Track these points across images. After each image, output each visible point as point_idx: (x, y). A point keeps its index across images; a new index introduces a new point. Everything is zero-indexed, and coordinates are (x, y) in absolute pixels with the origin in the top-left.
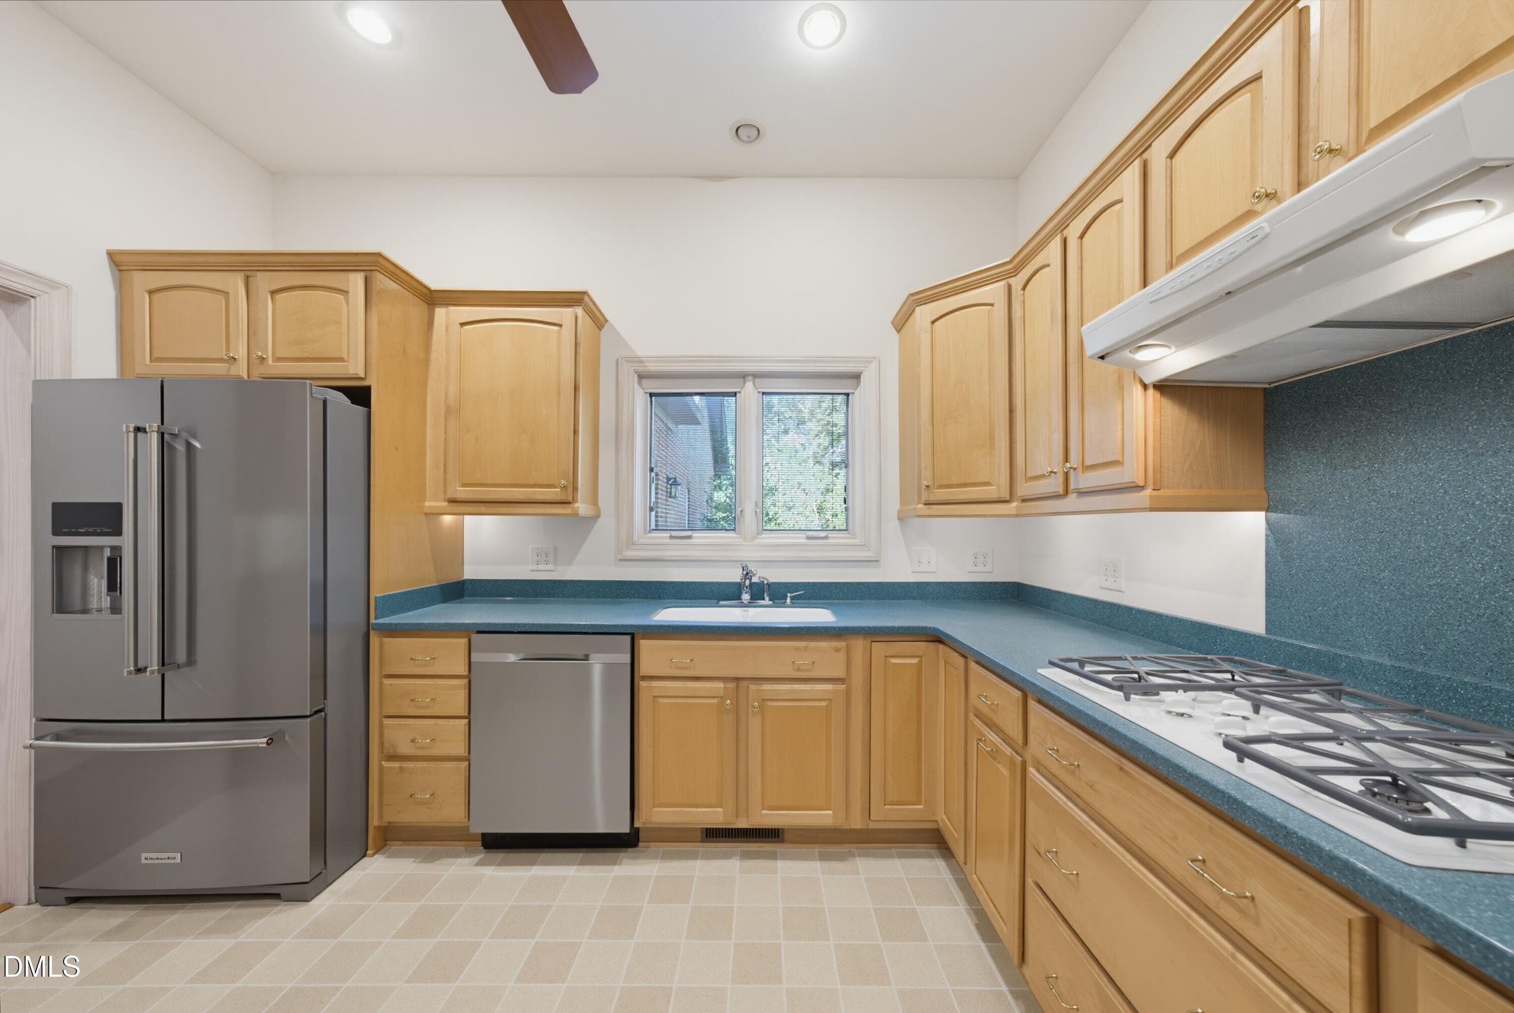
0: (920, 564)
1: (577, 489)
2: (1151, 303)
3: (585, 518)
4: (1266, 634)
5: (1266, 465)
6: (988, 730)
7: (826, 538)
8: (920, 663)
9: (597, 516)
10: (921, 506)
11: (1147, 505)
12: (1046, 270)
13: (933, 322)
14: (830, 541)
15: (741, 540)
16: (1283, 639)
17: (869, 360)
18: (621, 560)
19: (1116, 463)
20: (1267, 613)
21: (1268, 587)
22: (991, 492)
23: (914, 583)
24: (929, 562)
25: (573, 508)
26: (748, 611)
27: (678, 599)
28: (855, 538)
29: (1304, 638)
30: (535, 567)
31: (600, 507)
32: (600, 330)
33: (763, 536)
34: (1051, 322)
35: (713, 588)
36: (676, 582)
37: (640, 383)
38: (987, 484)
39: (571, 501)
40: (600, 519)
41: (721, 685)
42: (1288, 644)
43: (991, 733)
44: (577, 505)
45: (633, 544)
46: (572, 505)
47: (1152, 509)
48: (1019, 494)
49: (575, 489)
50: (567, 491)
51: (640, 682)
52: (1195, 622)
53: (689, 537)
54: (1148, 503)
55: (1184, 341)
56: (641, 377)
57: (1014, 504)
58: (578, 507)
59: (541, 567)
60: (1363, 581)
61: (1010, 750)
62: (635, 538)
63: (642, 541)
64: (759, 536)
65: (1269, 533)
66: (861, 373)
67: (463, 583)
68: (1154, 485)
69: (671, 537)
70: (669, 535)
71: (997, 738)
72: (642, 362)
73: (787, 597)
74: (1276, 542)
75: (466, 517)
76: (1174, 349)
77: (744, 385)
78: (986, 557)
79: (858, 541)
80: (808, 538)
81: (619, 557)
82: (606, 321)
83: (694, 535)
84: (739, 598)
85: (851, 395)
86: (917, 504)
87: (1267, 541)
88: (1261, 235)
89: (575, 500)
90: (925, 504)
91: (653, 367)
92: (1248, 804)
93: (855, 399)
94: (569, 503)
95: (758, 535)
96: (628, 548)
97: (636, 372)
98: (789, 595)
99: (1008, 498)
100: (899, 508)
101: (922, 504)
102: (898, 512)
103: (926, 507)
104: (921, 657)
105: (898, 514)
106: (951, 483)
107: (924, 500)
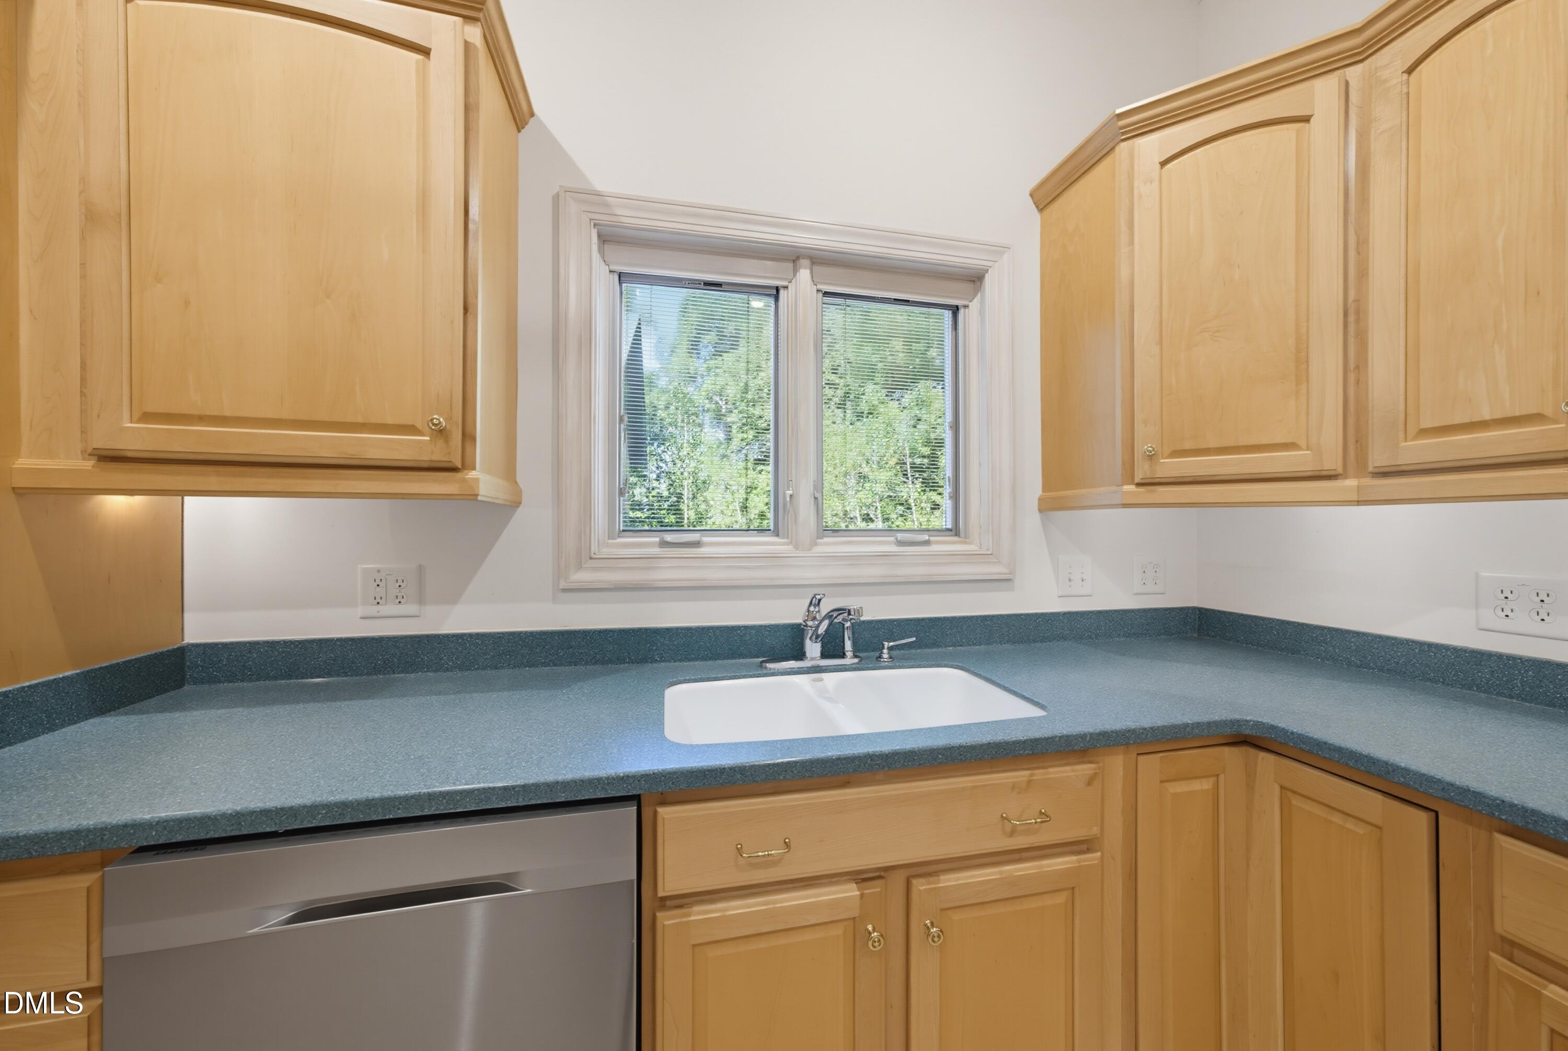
0: (1071, 585)
1: (474, 439)
3: (490, 505)
7: (927, 543)
8: (1216, 788)
9: (516, 504)
10: (1132, 488)
13: (1163, 164)
14: (934, 548)
15: (790, 547)
17: (1001, 249)
18: (565, 590)
22: (1300, 461)
23: (1065, 614)
25: (465, 481)
26: (822, 680)
27: (680, 660)
28: (970, 544)
30: (373, 610)
31: (521, 486)
32: (519, 131)
33: (826, 540)
35: (748, 637)
36: (677, 629)
37: (601, 251)
38: (1295, 446)
39: (460, 466)
40: (520, 510)
41: (851, 891)
44: (472, 474)
45: (591, 558)
46: (458, 475)
48: (1376, 461)
49: (468, 437)
50: (447, 441)
51: (659, 914)
53: (697, 544)
56: (605, 239)
58: (477, 480)
59: (385, 610)
62: (594, 548)
63: (606, 552)
64: (818, 541)
66: (987, 271)
67: (182, 652)
69: (664, 544)
70: (657, 539)
72: (607, 205)
73: (883, 648)
75: (187, 499)
77: (795, 275)
78: (1158, 570)
79: (977, 548)
80: (900, 543)
81: (563, 584)
82: (532, 114)
83: (706, 539)
84: (800, 655)
85: (962, 311)
86: (1123, 485)
89: (467, 464)
90: (1139, 485)
91: (630, 218)
93: (969, 317)
94: (454, 469)
95: (818, 538)
96: (579, 567)
97: (595, 225)
98: (886, 644)
99: (1340, 471)
100: (1041, 493)
101: (1132, 484)
102: (1040, 500)
103: (1142, 489)
104: (1218, 776)
105: (1039, 504)
106: (1204, 446)
107: (1141, 477)
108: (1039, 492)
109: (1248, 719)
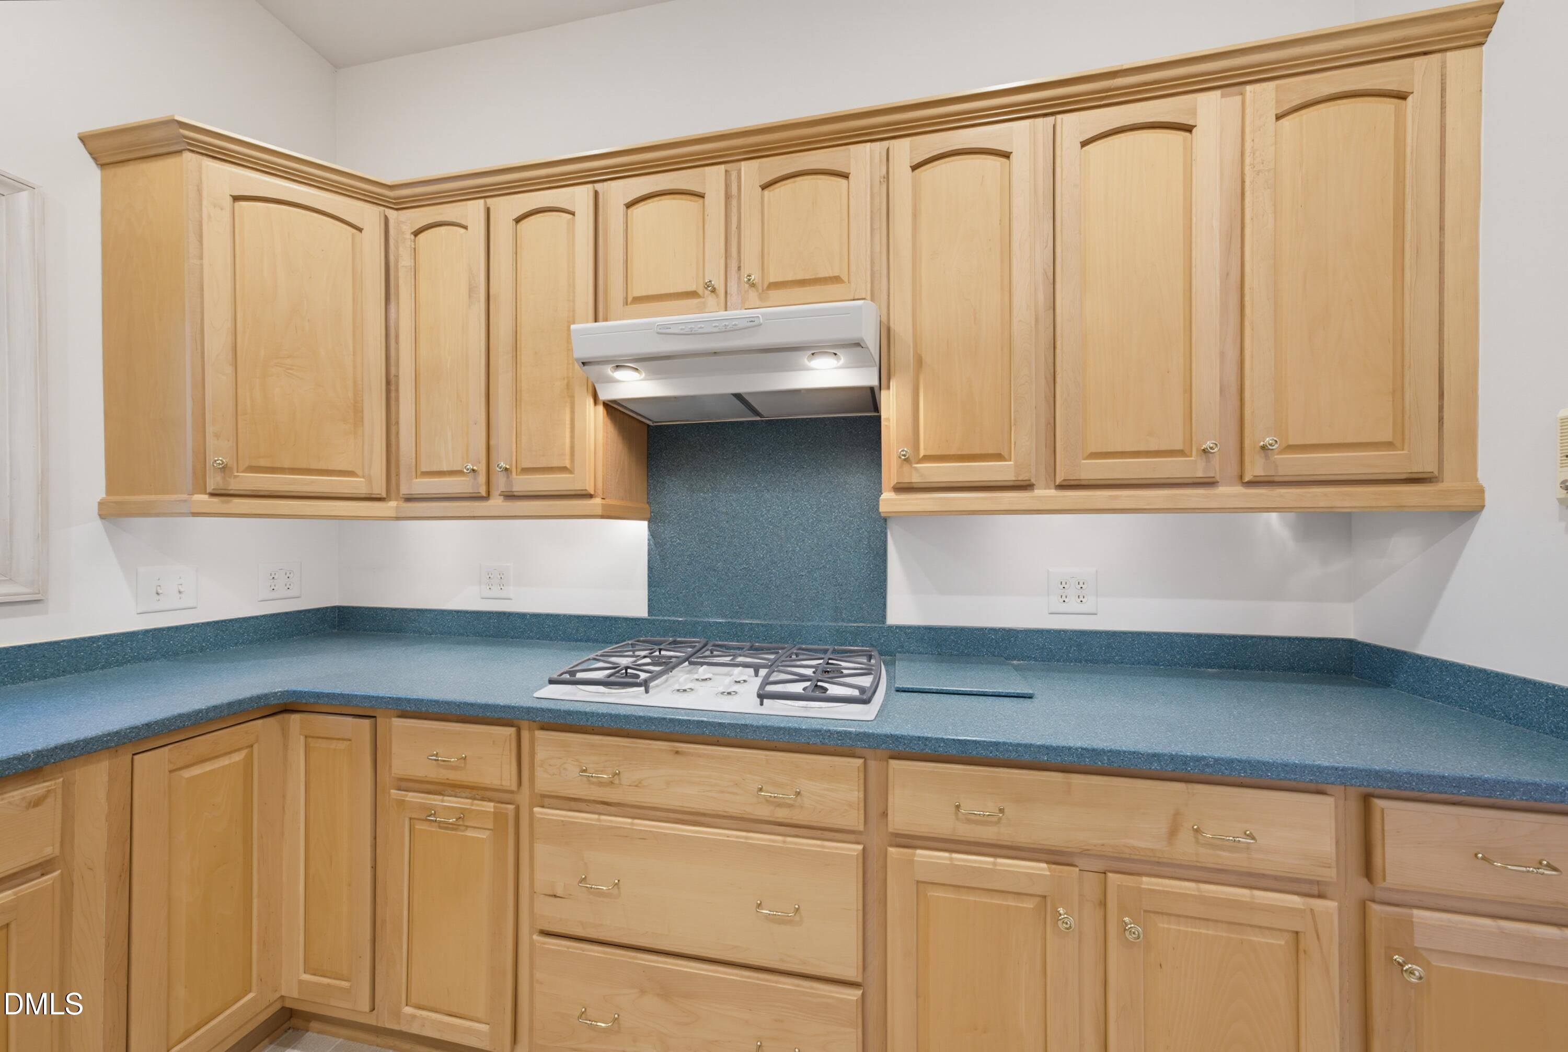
0: (181, 596)
2: (658, 333)
4: (649, 616)
5: (648, 485)
6: (441, 797)
8: (250, 756)
10: (205, 497)
11: (600, 512)
12: (462, 231)
13: (235, 198)
16: (661, 618)
19: (563, 469)
20: (649, 600)
21: (650, 580)
22: (357, 485)
23: (146, 632)
24: (180, 592)
29: (674, 614)
34: (470, 296)
38: (351, 474)
42: (665, 621)
43: (446, 798)
47: (603, 517)
48: (404, 490)
52: (592, 616)
54: (601, 511)
55: (656, 374)
57: (393, 504)
60: (709, 570)
61: (492, 804)
65: (651, 537)
68: (603, 494)
71: (463, 800)
74: (655, 545)
76: (643, 375)
78: (291, 576)
86: (193, 494)
87: (649, 545)
88: (756, 323)
90: (212, 495)
92: (804, 727)
99: (384, 495)
100: (104, 495)
101: (205, 493)
102: (101, 504)
103: (215, 500)
104: (252, 746)
105: (100, 509)
106: (278, 465)
107: (212, 488)
108: (100, 493)
109: (276, 691)
